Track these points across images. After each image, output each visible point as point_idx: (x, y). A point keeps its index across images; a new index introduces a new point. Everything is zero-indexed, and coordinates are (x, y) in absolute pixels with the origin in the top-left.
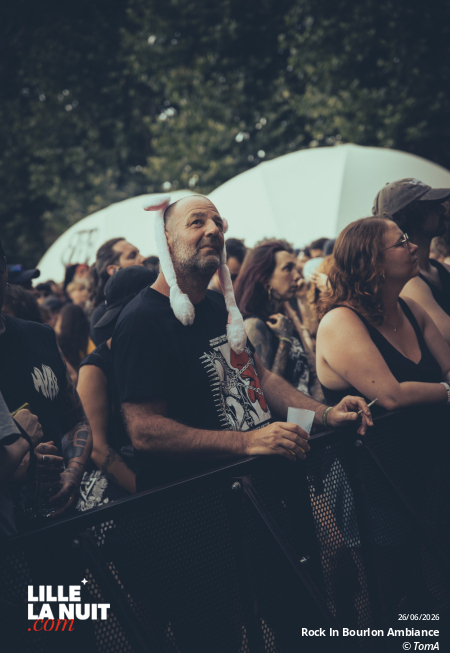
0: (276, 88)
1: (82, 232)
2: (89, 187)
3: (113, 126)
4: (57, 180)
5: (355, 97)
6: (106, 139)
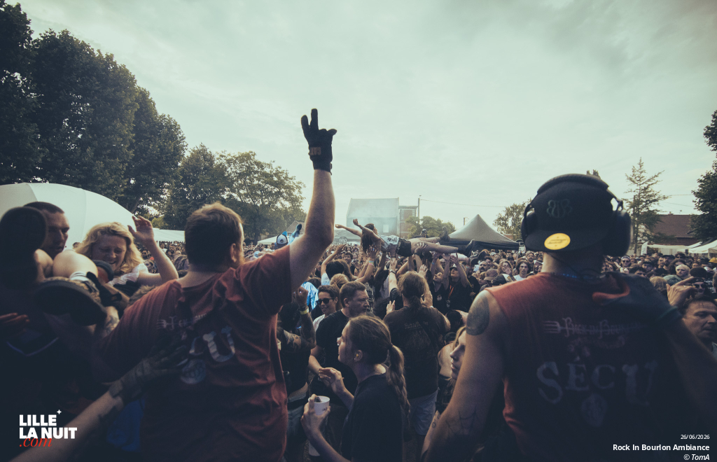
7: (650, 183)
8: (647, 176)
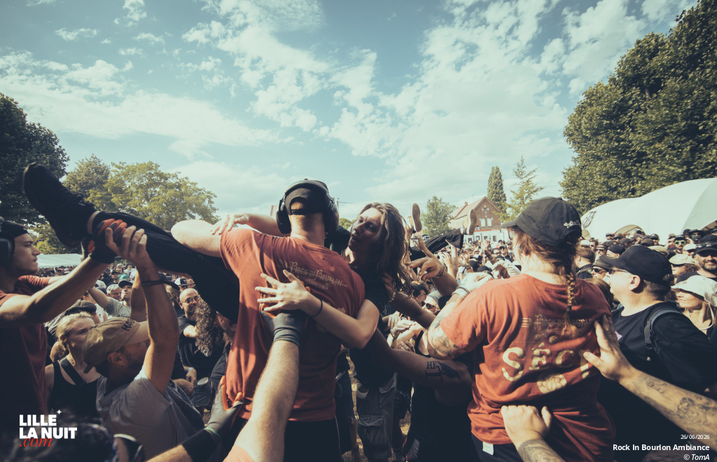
7: (530, 177)
8: (527, 170)
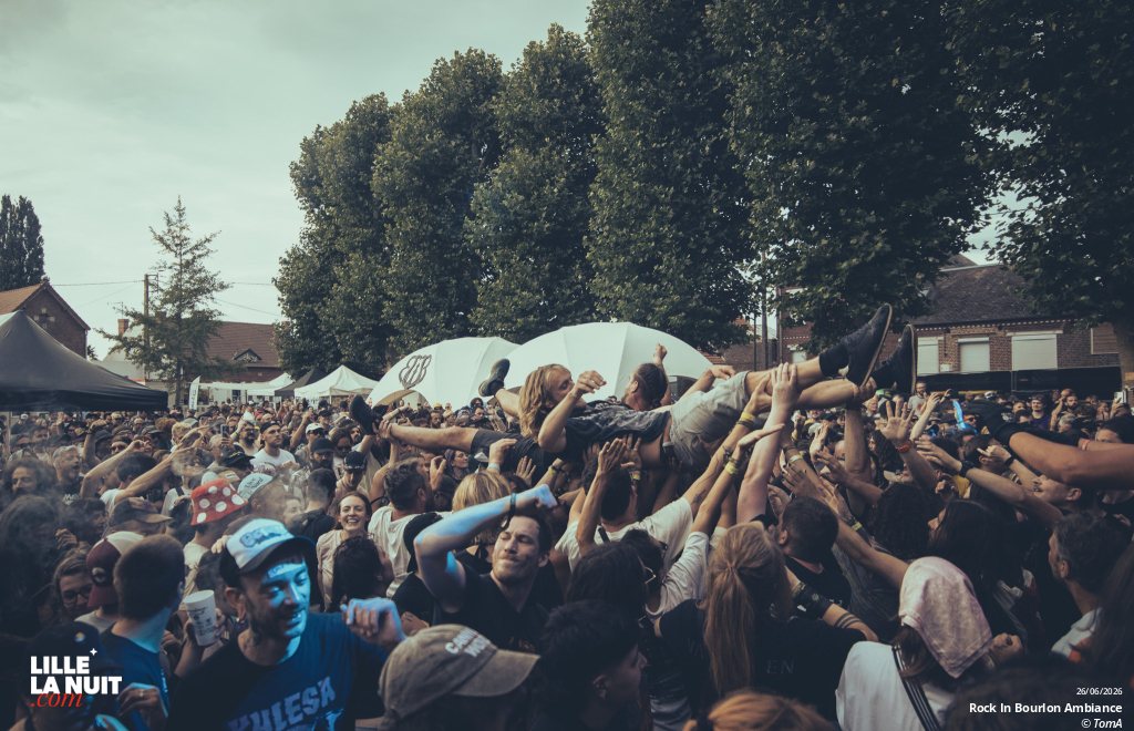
0: (573, 272)
1: (420, 357)
2: (424, 323)
3: (449, 282)
4: (402, 314)
5: (635, 287)
6: (442, 290)
7: (197, 253)
8: (192, 237)
